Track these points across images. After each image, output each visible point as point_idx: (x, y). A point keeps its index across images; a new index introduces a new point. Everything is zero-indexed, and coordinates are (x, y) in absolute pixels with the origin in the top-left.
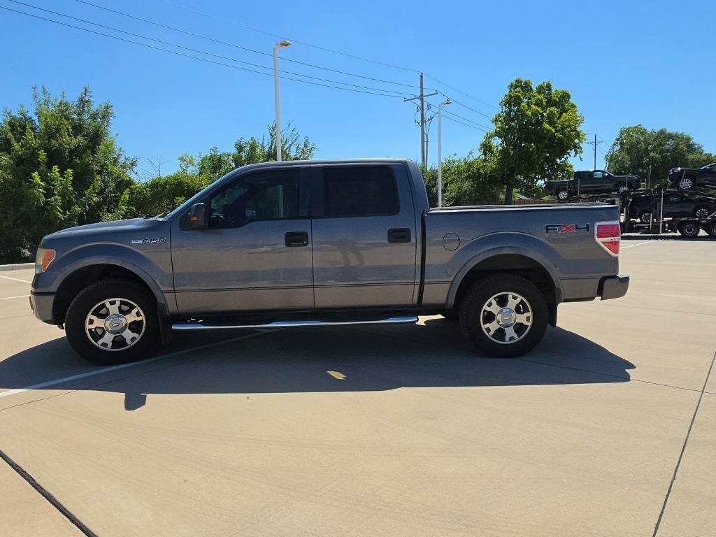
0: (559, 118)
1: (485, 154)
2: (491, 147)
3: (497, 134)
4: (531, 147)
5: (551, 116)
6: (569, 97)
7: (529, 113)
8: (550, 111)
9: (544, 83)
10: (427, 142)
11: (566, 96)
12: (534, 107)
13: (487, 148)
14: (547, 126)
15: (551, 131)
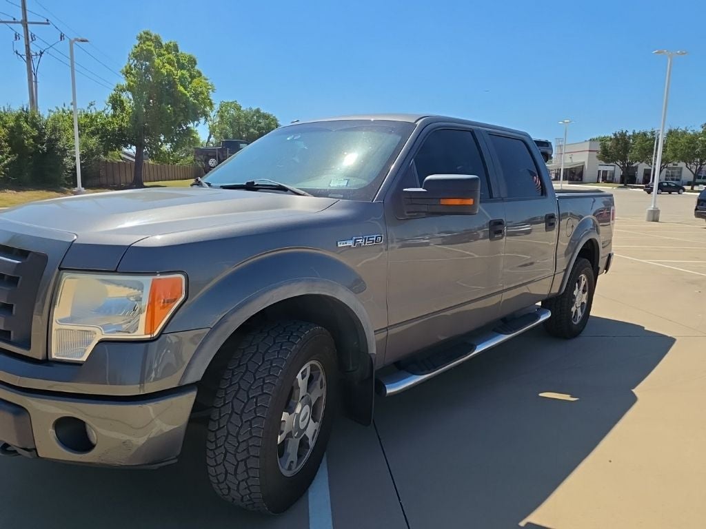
0: (190, 83)
1: (114, 108)
2: (122, 102)
3: (130, 88)
4: (169, 109)
5: (182, 79)
6: (195, 63)
7: (164, 71)
8: (182, 74)
9: (171, 43)
10: (36, 82)
11: (193, 62)
12: (168, 66)
13: (116, 103)
14: (181, 89)
15: (186, 95)
